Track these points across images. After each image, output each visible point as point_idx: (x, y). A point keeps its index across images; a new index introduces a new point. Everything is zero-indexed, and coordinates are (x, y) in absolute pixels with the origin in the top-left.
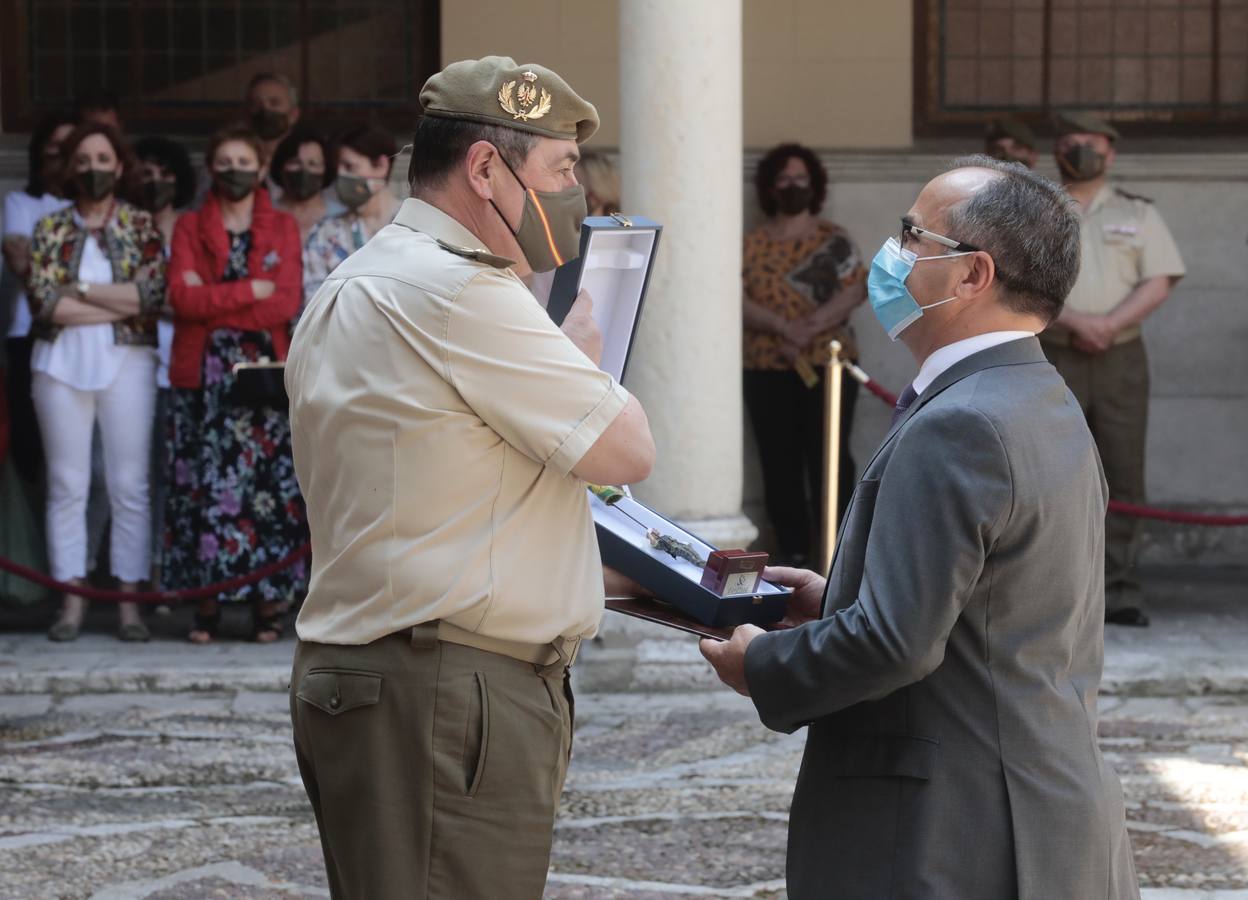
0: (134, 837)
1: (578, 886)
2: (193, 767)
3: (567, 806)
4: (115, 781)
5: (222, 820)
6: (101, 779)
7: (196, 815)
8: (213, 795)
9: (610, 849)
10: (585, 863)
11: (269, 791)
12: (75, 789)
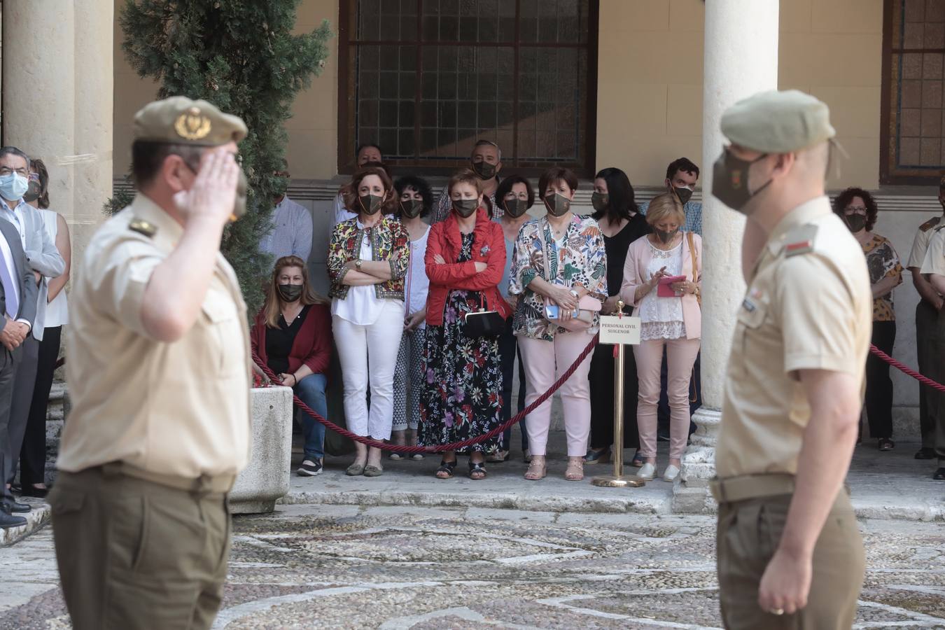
0: (406, 590)
2: (442, 551)
3: (663, 581)
4: (396, 557)
5: (458, 582)
6: (387, 556)
7: (442, 579)
8: (453, 567)
9: (688, 607)
10: (673, 616)
11: (486, 566)
12: (372, 561)
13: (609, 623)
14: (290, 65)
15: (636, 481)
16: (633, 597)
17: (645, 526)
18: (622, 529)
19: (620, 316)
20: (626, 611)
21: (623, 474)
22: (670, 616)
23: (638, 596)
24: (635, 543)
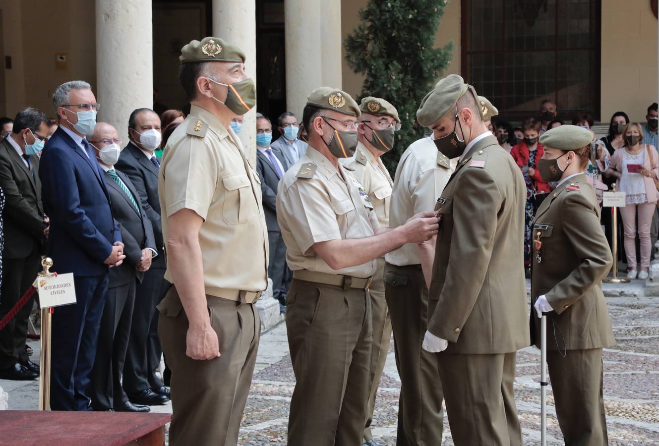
1: (642, 357)
3: (640, 332)
9: (653, 345)
10: (645, 350)
13: (609, 354)
14: (432, 64)
15: (625, 280)
16: (623, 341)
17: (630, 303)
18: (617, 305)
19: (614, 192)
20: (618, 348)
21: (618, 276)
22: (643, 350)
23: (626, 340)
24: (624, 312)
